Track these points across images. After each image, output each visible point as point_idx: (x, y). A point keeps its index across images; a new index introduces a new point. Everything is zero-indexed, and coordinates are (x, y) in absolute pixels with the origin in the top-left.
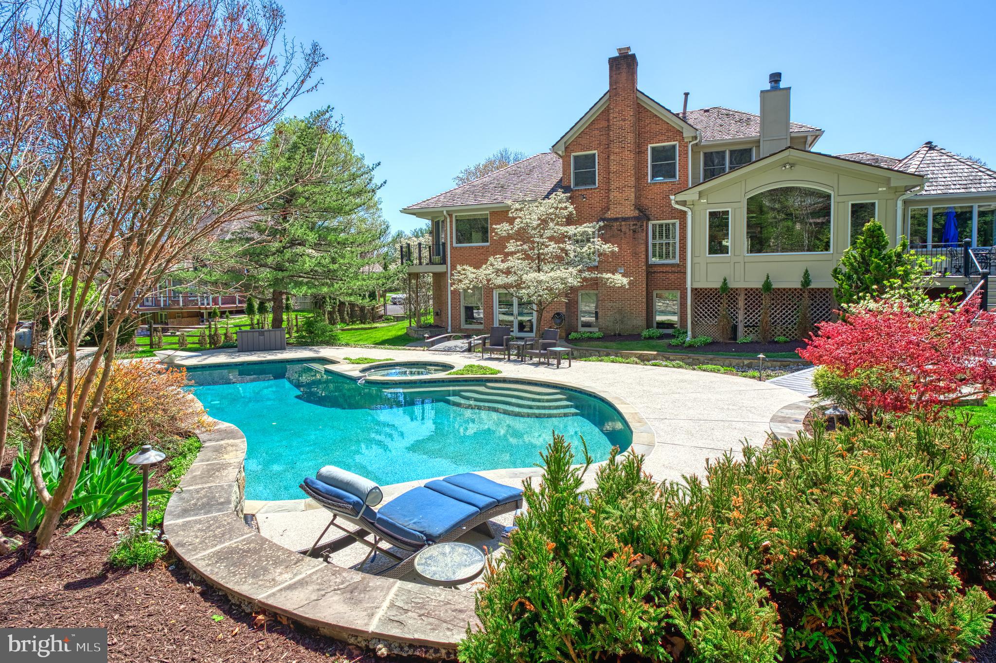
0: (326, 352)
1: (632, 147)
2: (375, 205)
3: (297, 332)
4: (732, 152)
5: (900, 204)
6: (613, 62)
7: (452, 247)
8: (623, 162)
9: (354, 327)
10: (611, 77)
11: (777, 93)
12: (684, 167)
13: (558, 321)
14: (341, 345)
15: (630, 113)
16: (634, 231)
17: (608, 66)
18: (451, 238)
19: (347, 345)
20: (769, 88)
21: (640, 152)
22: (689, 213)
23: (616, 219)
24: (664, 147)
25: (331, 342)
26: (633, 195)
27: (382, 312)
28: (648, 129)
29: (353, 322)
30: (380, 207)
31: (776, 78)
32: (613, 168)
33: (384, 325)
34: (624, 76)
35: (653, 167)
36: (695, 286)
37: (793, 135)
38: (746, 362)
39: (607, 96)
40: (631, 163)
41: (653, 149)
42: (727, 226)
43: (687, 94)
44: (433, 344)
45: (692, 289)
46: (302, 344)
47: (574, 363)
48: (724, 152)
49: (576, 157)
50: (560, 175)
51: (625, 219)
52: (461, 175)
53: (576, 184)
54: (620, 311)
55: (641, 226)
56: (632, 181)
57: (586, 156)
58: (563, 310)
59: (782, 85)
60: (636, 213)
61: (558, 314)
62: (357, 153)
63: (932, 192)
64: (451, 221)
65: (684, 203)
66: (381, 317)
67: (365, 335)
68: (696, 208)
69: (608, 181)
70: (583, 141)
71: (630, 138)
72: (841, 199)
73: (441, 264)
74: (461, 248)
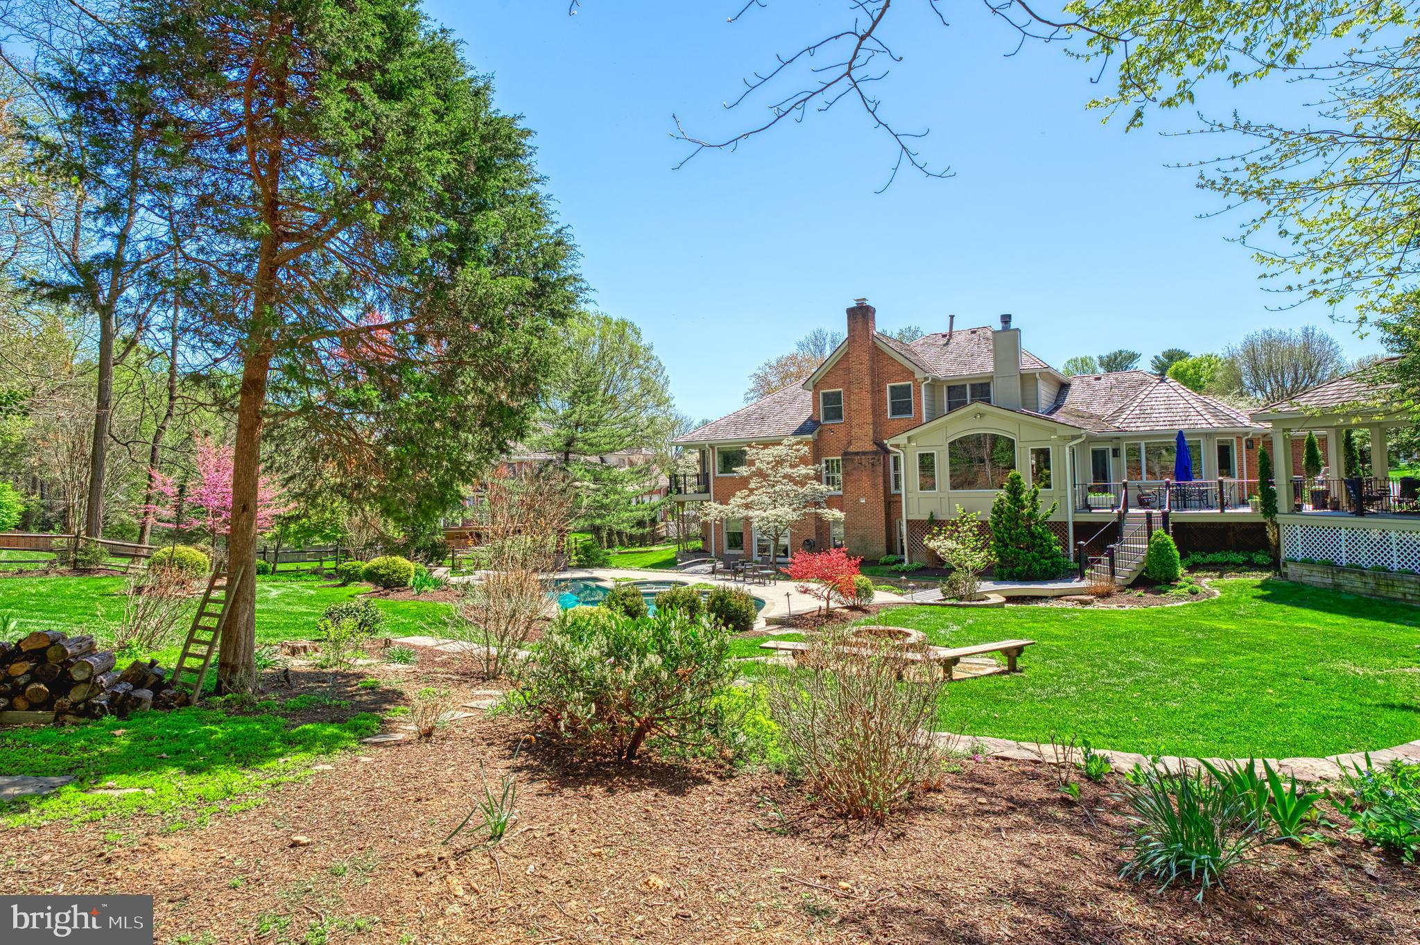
0: (598, 573)
1: (869, 388)
2: (667, 400)
3: (576, 555)
4: (973, 386)
5: (1067, 449)
6: (852, 313)
7: (715, 477)
8: (862, 402)
9: (630, 550)
10: (849, 325)
11: (1009, 333)
12: (919, 405)
13: (808, 547)
14: (611, 568)
15: (866, 358)
16: (873, 465)
17: (846, 316)
18: (714, 468)
19: (617, 567)
20: (1000, 329)
21: (877, 390)
22: (902, 455)
23: (857, 453)
24: (901, 386)
25: (604, 565)
26: (871, 431)
27: (665, 534)
28: (885, 369)
29: (633, 545)
30: (672, 403)
31: (1006, 319)
32: (854, 407)
33: (662, 548)
34: (860, 325)
35: (893, 404)
36: (909, 518)
37: (1022, 372)
38: (924, 584)
39: (847, 343)
40: (868, 403)
41: (892, 388)
42: (933, 467)
43: (952, 317)
44: (685, 567)
45: (908, 521)
46: (580, 566)
47: (779, 583)
48: (965, 386)
49: (824, 394)
50: (811, 412)
51: (864, 453)
52: (759, 372)
53: (826, 418)
54: (862, 538)
55: (879, 460)
56: (870, 419)
57: (833, 393)
58: (813, 537)
59: (1013, 325)
60: (875, 448)
61: (808, 541)
62: (645, 342)
63: (1141, 429)
64: (713, 453)
65: (897, 446)
66: (662, 539)
67: (638, 558)
68: (908, 450)
69: (850, 418)
70: (829, 380)
71: (867, 380)
72: (1022, 445)
73: (705, 492)
74: (722, 478)
